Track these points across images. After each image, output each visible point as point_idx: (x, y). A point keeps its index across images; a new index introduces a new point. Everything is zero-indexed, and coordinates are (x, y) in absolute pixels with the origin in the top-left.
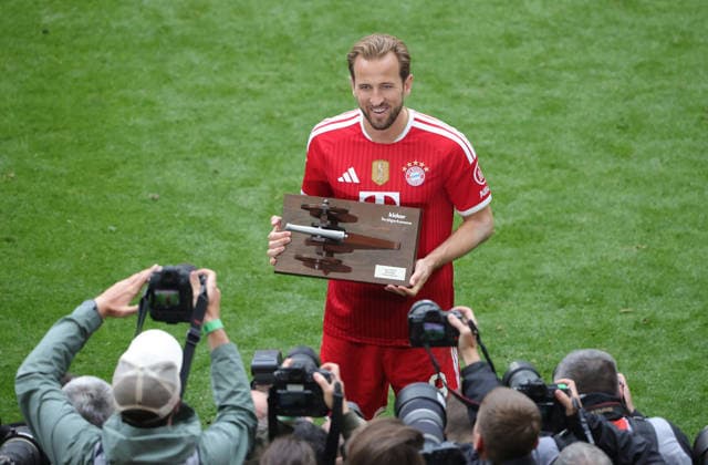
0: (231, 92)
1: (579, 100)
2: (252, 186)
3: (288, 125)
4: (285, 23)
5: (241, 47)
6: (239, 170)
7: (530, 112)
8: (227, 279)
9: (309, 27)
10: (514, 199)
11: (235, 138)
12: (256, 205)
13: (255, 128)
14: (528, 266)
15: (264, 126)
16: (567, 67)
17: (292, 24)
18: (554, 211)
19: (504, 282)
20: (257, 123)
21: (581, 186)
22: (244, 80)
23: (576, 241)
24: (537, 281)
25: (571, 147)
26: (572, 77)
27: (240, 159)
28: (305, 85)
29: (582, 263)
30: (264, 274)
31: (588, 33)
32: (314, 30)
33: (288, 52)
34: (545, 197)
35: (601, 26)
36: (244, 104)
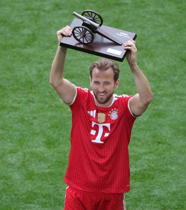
0: (4, 108)
1: (171, 111)
2: (14, 153)
3: (32, 124)
4: (30, 74)
5: (9, 86)
6: (8, 146)
7: (147, 117)
8: (3, 198)
9: (42, 76)
10: (140, 159)
11: (6, 130)
12: (16, 162)
13: (16, 125)
14: (147, 191)
15: (20, 124)
16: (165, 95)
17: (33, 75)
18: (159, 164)
19: (136, 199)
20: (17, 123)
21: (172, 152)
22: (10, 102)
23: (171, 179)
24: (151, 198)
25: (168, 134)
26: (168, 100)
27: (8, 140)
28: (40, 104)
29: (173, 189)
30: (20, 195)
31: (176, 78)
32: (44, 78)
33: (31, 88)
34: (155, 158)
35: (182, 75)
36: (11, 114)
